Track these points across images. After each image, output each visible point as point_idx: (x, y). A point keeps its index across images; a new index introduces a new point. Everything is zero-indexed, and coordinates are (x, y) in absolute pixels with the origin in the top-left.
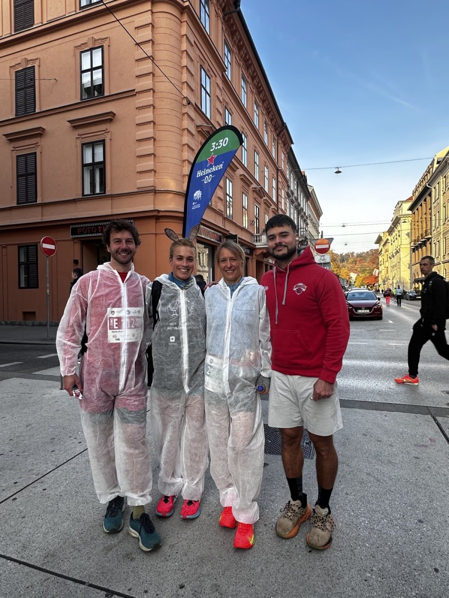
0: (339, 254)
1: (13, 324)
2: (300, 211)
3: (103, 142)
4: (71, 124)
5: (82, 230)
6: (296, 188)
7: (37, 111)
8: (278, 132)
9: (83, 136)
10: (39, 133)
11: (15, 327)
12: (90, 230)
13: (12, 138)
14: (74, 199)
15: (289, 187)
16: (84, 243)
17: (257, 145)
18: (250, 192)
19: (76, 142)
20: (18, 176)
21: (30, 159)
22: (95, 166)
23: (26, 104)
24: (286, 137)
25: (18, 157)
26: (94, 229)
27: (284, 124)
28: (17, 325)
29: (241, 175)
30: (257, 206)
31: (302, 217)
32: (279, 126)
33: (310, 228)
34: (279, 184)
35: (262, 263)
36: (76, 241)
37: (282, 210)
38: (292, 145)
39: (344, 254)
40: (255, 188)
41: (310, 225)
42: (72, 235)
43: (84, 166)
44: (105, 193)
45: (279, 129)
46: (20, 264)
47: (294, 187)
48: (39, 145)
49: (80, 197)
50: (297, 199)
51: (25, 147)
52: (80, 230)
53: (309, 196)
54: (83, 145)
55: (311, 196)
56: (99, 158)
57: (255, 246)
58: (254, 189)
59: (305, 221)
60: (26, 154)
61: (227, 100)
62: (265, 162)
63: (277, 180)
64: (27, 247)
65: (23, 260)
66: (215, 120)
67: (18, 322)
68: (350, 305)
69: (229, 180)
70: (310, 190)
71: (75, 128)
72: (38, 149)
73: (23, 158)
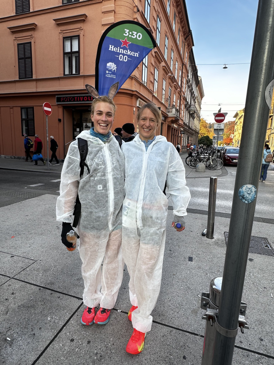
0: (209, 123)
1: (19, 158)
2: (192, 93)
3: (78, 37)
4: (56, 22)
5: (63, 99)
6: (191, 77)
7: (31, 11)
8: (185, 36)
9: (65, 32)
10: (33, 28)
11: (21, 160)
12: (70, 99)
13: (14, 31)
14: (58, 77)
15: (188, 76)
16: (65, 108)
17: (173, 46)
18: (167, 79)
19: (59, 36)
20: (19, 59)
21: (27, 46)
22: (73, 54)
23: (23, 5)
24: (190, 41)
25: (18, 45)
26: (72, 99)
27: (190, 31)
28: (21, 159)
29: (163, 66)
30: (170, 89)
31: (193, 98)
32: (187, 32)
33: (197, 106)
34: (183, 74)
35: (170, 126)
36: (60, 106)
37: (183, 92)
38: (193, 47)
39: (211, 123)
40: (171, 76)
41: (197, 103)
42: (57, 102)
43: (65, 54)
44: (79, 74)
45: (186, 34)
46: (22, 120)
47: (190, 76)
48: (33, 37)
49: (63, 76)
50: (191, 85)
51: (24, 37)
52: (62, 99)
53: (198, 83)
54: (64, 38)
55: (199, 84)
56: (75, 49)
57: (168, 115)
58: (169, 77)
59: (194, 100)
60: (24, 43)
61: (159, 11)
62: (177, 58)
63: (182, 71)
64: (27, 108)
65: (24, 117)
66: (152, 25)
67: (22, 157)
68: (228, 156)
69: (157, 69)
70: (199, 79)
71: (59, 25)
72: (32, 40)
73: (22, 46)
